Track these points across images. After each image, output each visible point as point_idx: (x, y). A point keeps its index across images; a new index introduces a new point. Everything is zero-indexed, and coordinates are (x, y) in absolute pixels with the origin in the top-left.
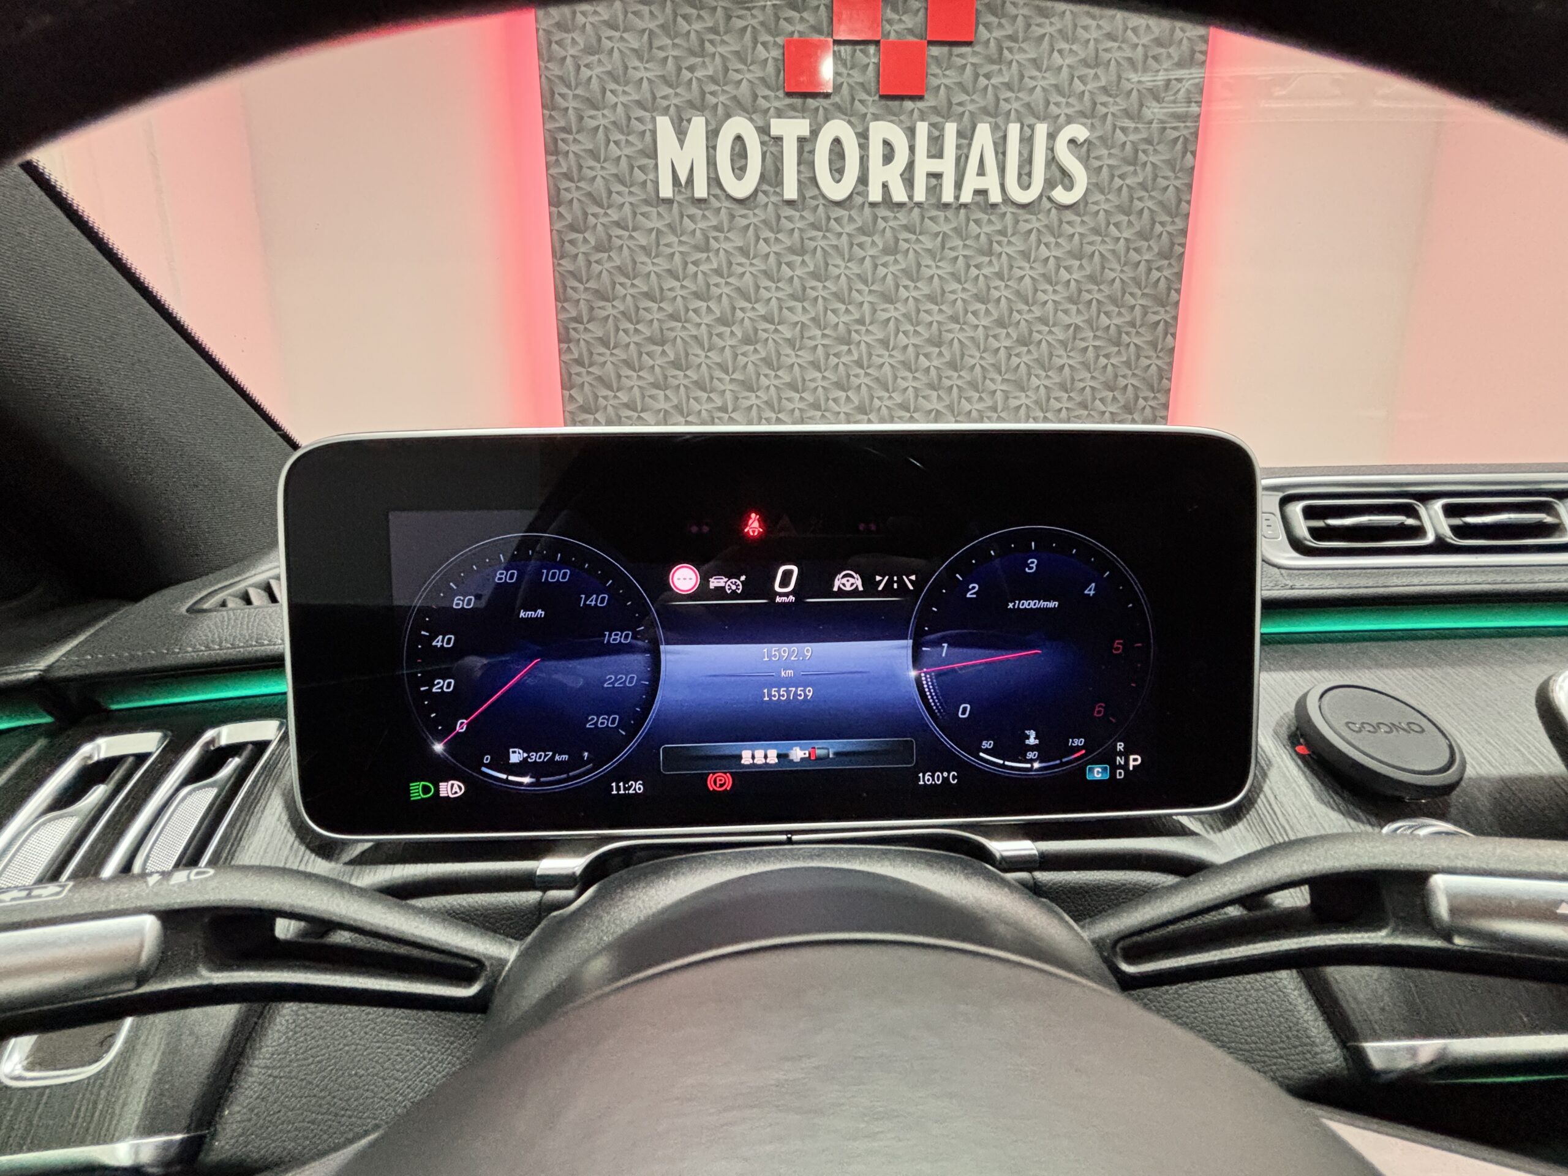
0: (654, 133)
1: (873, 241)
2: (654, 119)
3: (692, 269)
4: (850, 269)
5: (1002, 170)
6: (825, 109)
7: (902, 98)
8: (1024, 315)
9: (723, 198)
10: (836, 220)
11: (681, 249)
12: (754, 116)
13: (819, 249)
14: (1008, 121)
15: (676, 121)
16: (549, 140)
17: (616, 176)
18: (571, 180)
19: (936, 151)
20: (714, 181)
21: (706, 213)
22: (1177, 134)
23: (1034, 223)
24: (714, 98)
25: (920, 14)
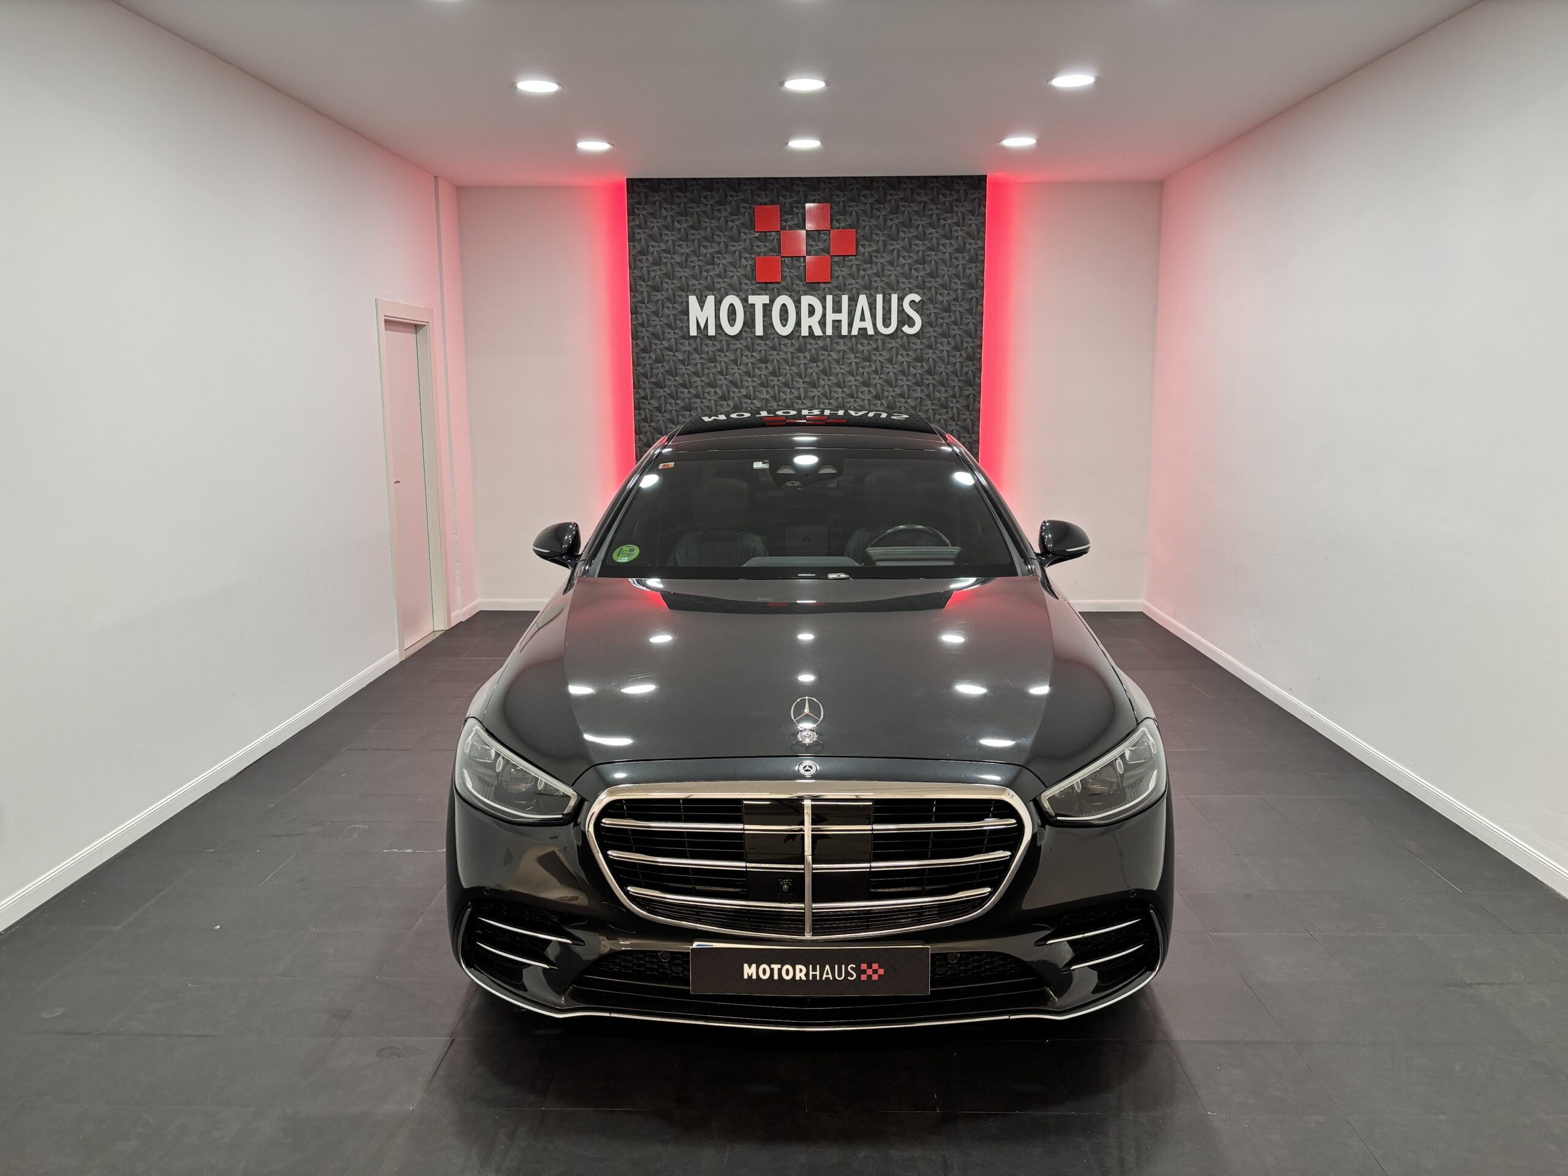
0: (687, 302)
1: (805, 356)
2: (687, 296)
3: (706, 371)
4: (792, 370)
5: (874, 316)
6: (777, 288)
7: (819, 283)
8: (890, 393)
9: (724, 335)
10: (783, 345)
11: (701, 361)
12: (740, 293)
13: (775, 360)
14: (876, 292)
15: (699, 297)
16: (634, 308)
17: (667, 324)
18: (644, 327)
19: (837, 309)
20: (719, 326)
21: (714, 342)
22: (971, 296)
23: (893, 344)
24: (719, 286)
25: (828, 240)
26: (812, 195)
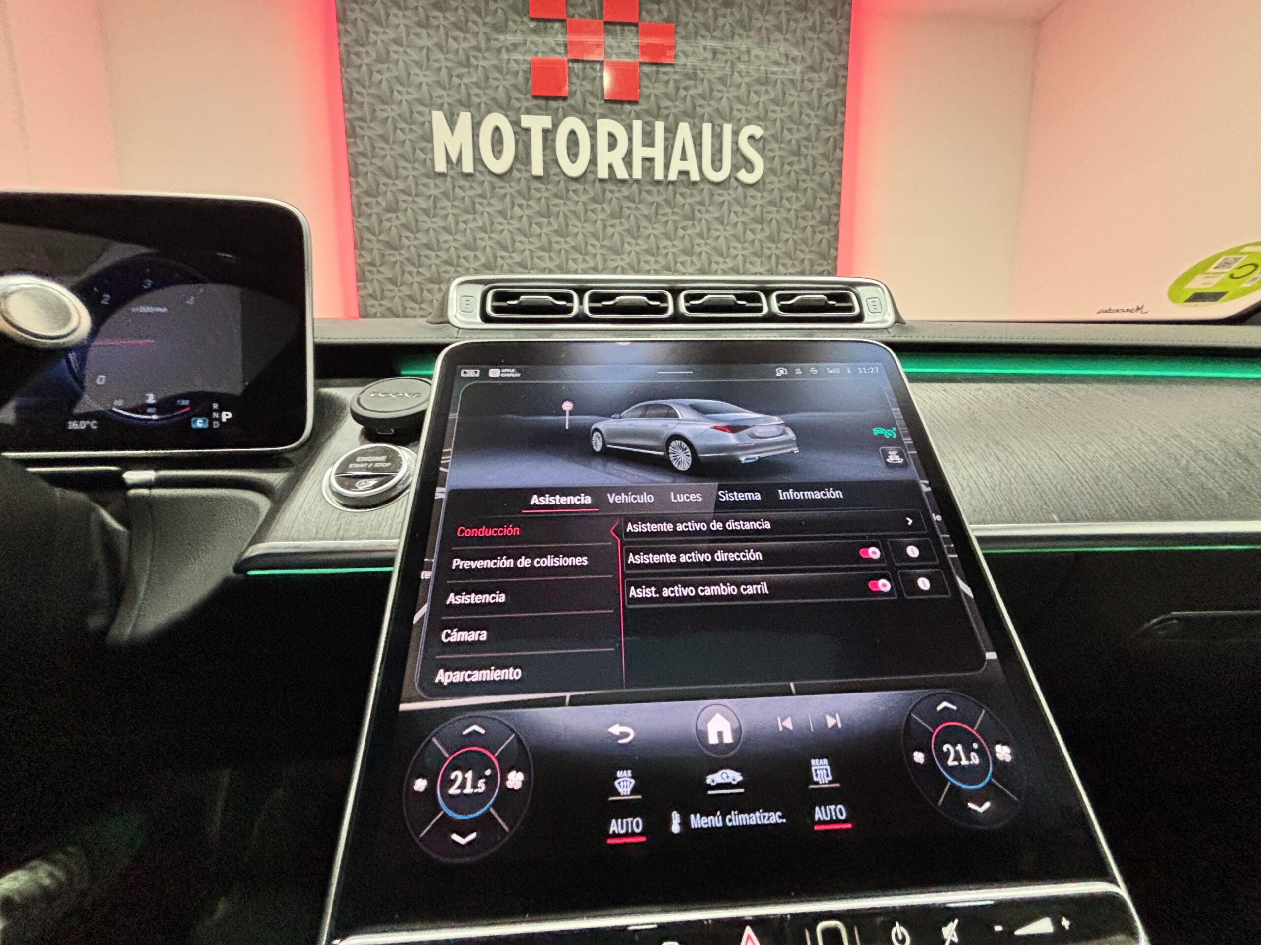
0: (430, 123)
1: (603, 208)
2: (430, 112)
4: (586, 228)
5: (699, 156)
6: (563, 108)
7: (622, 102)
8: (720, 265)
9: (486, 174)
10: (574, 191)
11: (454, 211)
12: (509, 113)
14: (702, 120)
15: (448, 115)
16: (349, 128)
17: (402, 155)
18: (366, 157)
19: (649, 141)
20: (478, 160)
21: (473, 184)
22: (829, 134)
23: (726, 196)
24: (476, 100)
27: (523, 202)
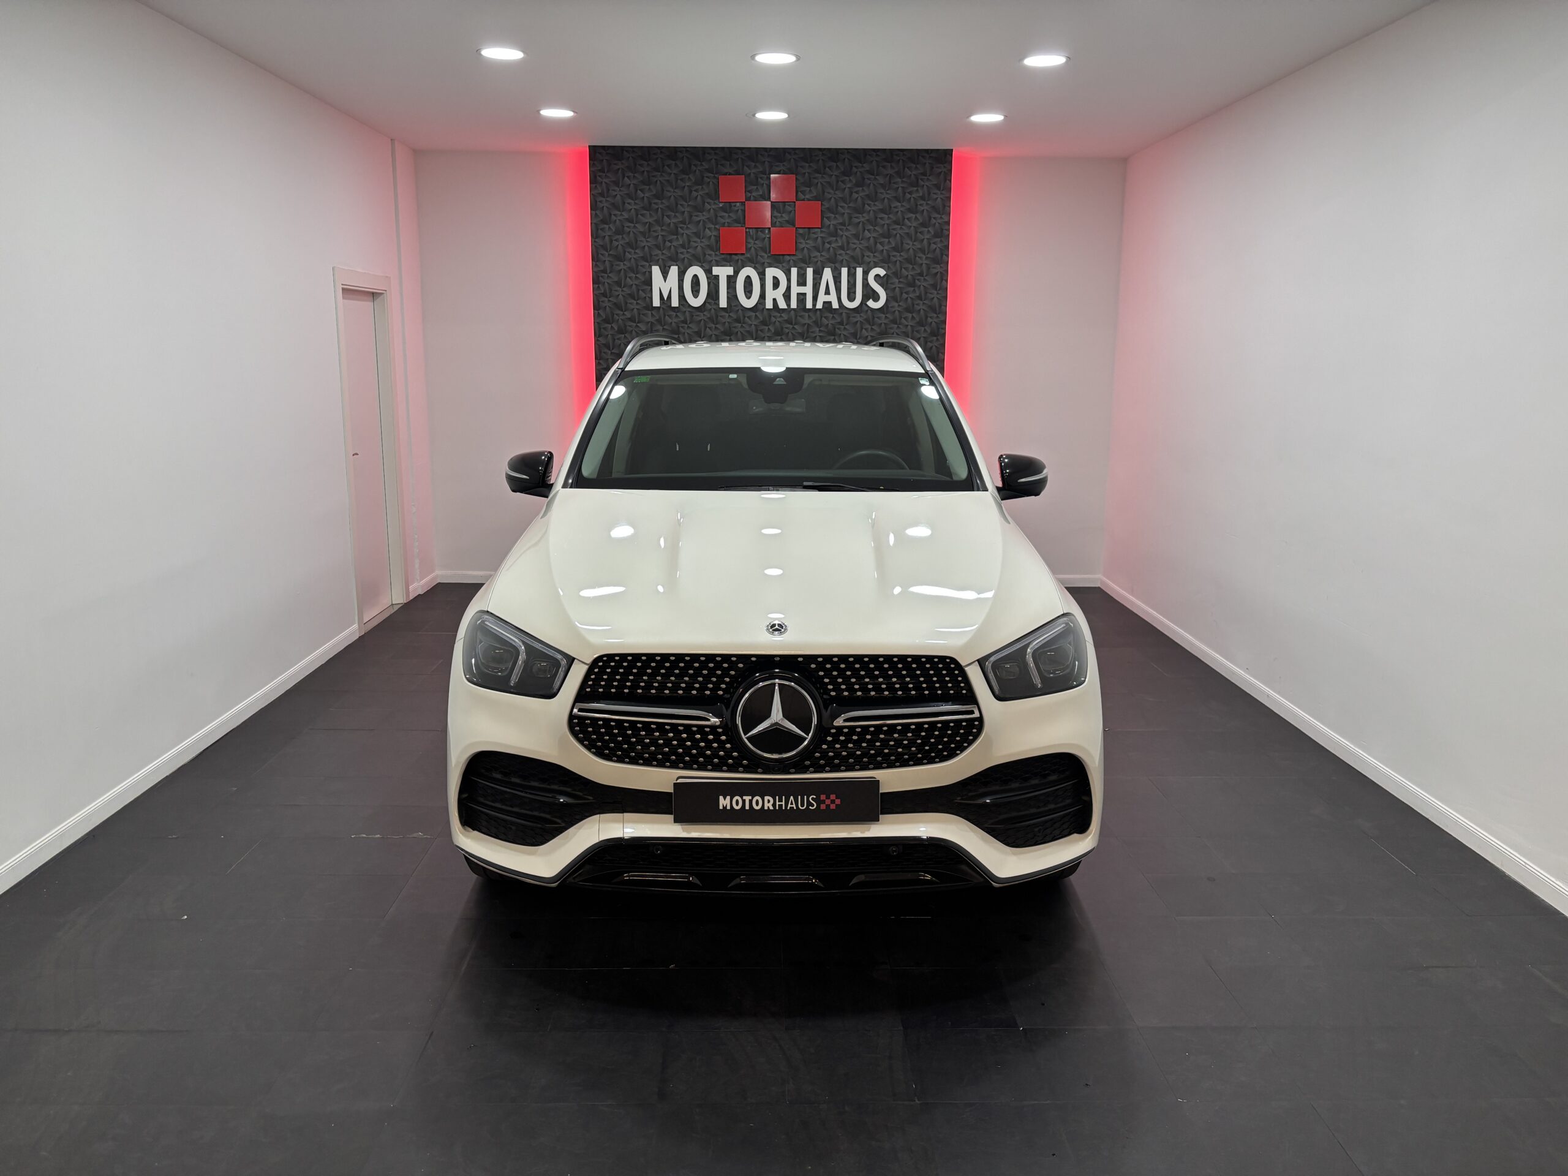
0: (651, 273)
1: (769, 329)
2: (650, 266)
5: (838, 290)
6: (741, 260)
7: (783, 255)
10: (748, 317)
12: (703, 264)
13: (739, 332)
14: (841, 266)
15: (662, 268)
17: (629, 294)
18: (606, 297)
19: (802, 282)
20: (682, 297)
21: (678, 315)
22: (935, 271)
23: (858, 318)
24: (683, 256)
25: (792, 214)
26: (777, 166)
27: (714, 326)
